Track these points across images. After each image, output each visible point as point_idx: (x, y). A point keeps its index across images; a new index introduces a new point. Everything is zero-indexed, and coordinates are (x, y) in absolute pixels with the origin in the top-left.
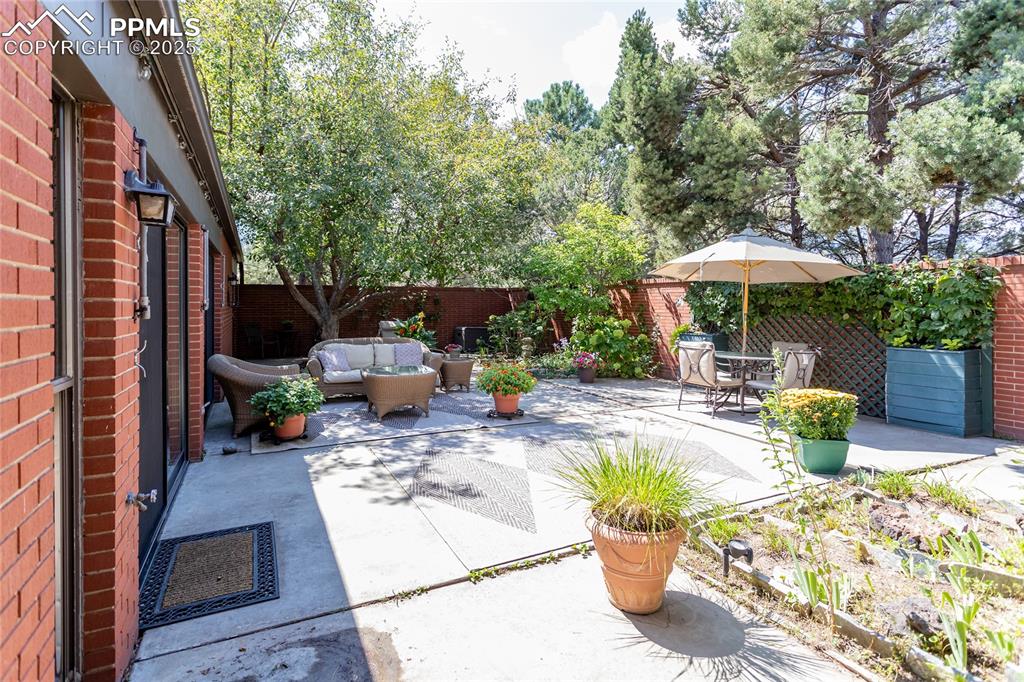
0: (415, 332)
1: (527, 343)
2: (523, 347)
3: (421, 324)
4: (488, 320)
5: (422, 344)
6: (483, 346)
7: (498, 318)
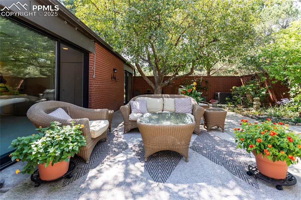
0: (191, 93)
1: (257, 100)
2: (254, 103)
3: (194, 88)
4: (232, 88)
5: (192, 99)
6: (229, 101)
7: (237, 88)
